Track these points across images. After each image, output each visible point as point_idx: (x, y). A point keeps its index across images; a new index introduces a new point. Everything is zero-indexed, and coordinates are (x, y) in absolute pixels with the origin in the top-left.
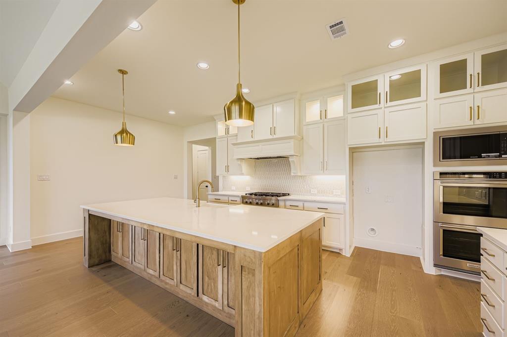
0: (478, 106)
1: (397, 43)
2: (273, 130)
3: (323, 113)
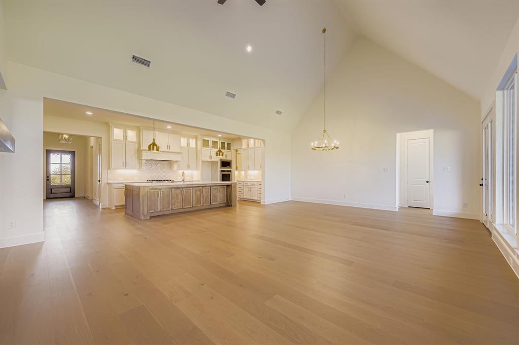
0: (227, 155)
2: (169, 147)
3: (188, 144)
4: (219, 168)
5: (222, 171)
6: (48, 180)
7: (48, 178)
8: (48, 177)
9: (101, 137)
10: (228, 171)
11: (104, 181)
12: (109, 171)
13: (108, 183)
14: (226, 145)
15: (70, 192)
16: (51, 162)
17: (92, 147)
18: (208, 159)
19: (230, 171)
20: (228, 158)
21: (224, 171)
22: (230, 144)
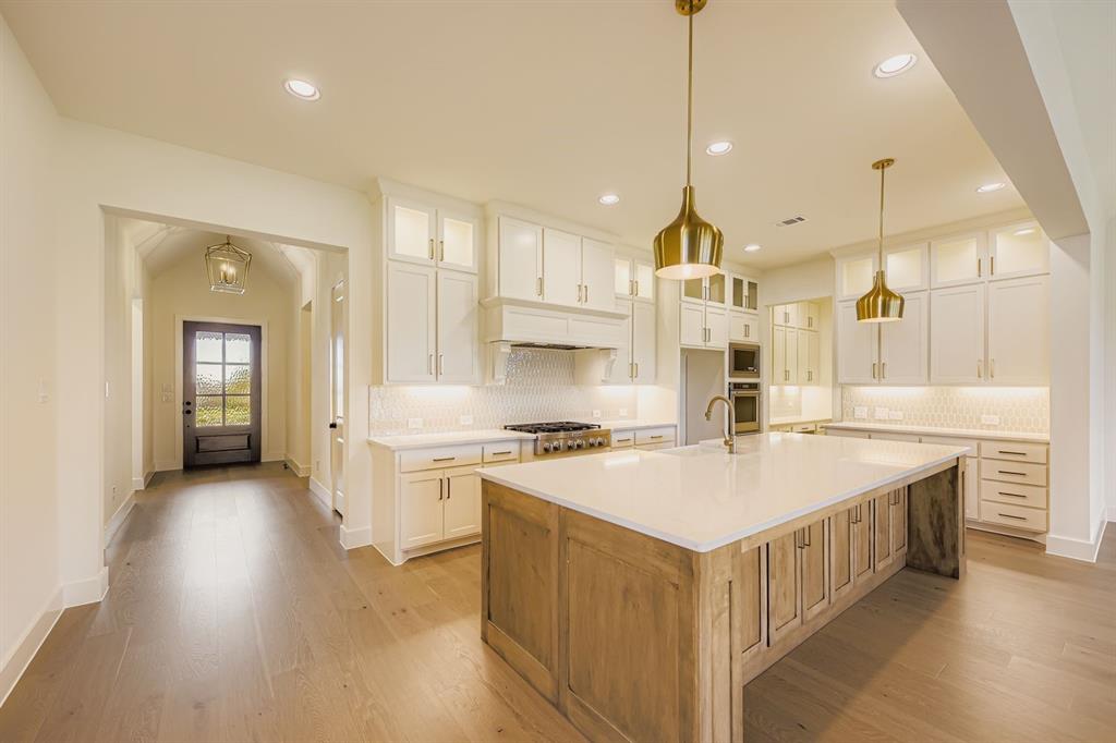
2: (582, 292)
3: (633, 285)
4: (727, 377)
6: (189, 412)
7: (189, 408)
8: (189, 403)
9: (344, 250)
10: (751, 386)
11: (355, 435)
12: (374, 390)
13: (370, 444)
14: (746, 291)
15: (249, 447)
16: (198, 360)
17: (308, 307)
18: (700, 343)
20: (752, 339)
21: (738, 386)
22: (755, 285)
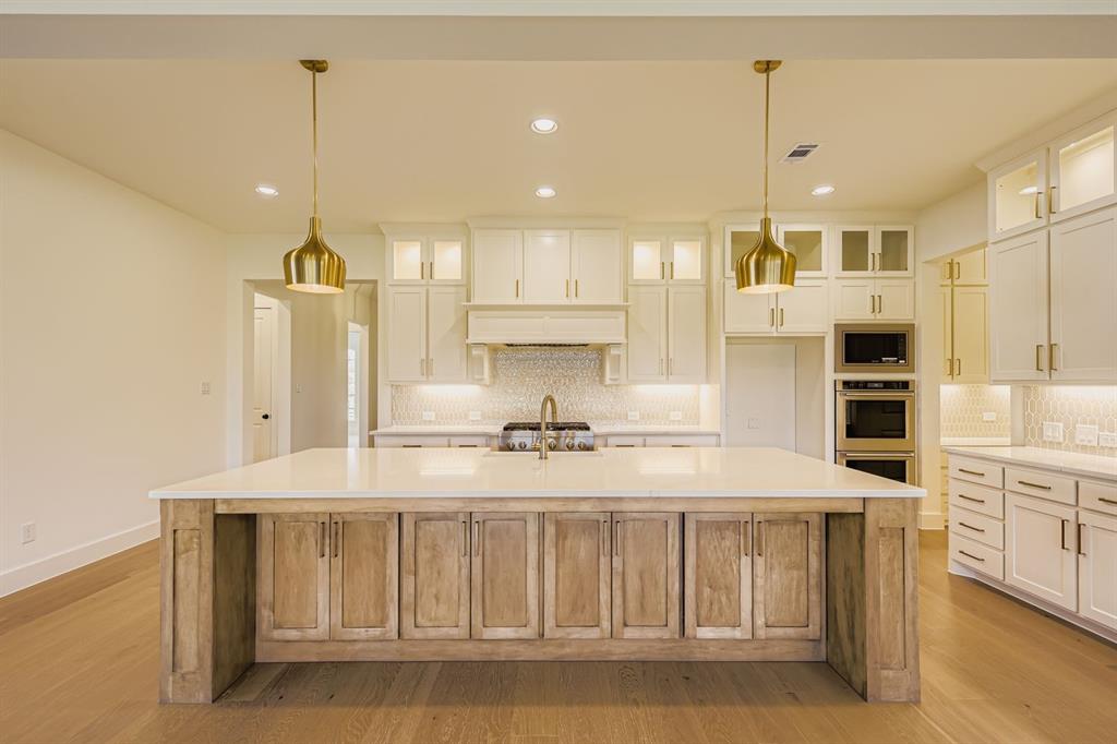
0: (880, 297)
1: (823, 190)
2: (573, 287)
3: (667, 268)
4: (830, 372)
5: (847, 384)
10: (888, 385)
14: (875, 246)
18: (764, 328)
19: (905, 385)
20: (891, 316)
21: (864, 385)
22: (901, 236)
